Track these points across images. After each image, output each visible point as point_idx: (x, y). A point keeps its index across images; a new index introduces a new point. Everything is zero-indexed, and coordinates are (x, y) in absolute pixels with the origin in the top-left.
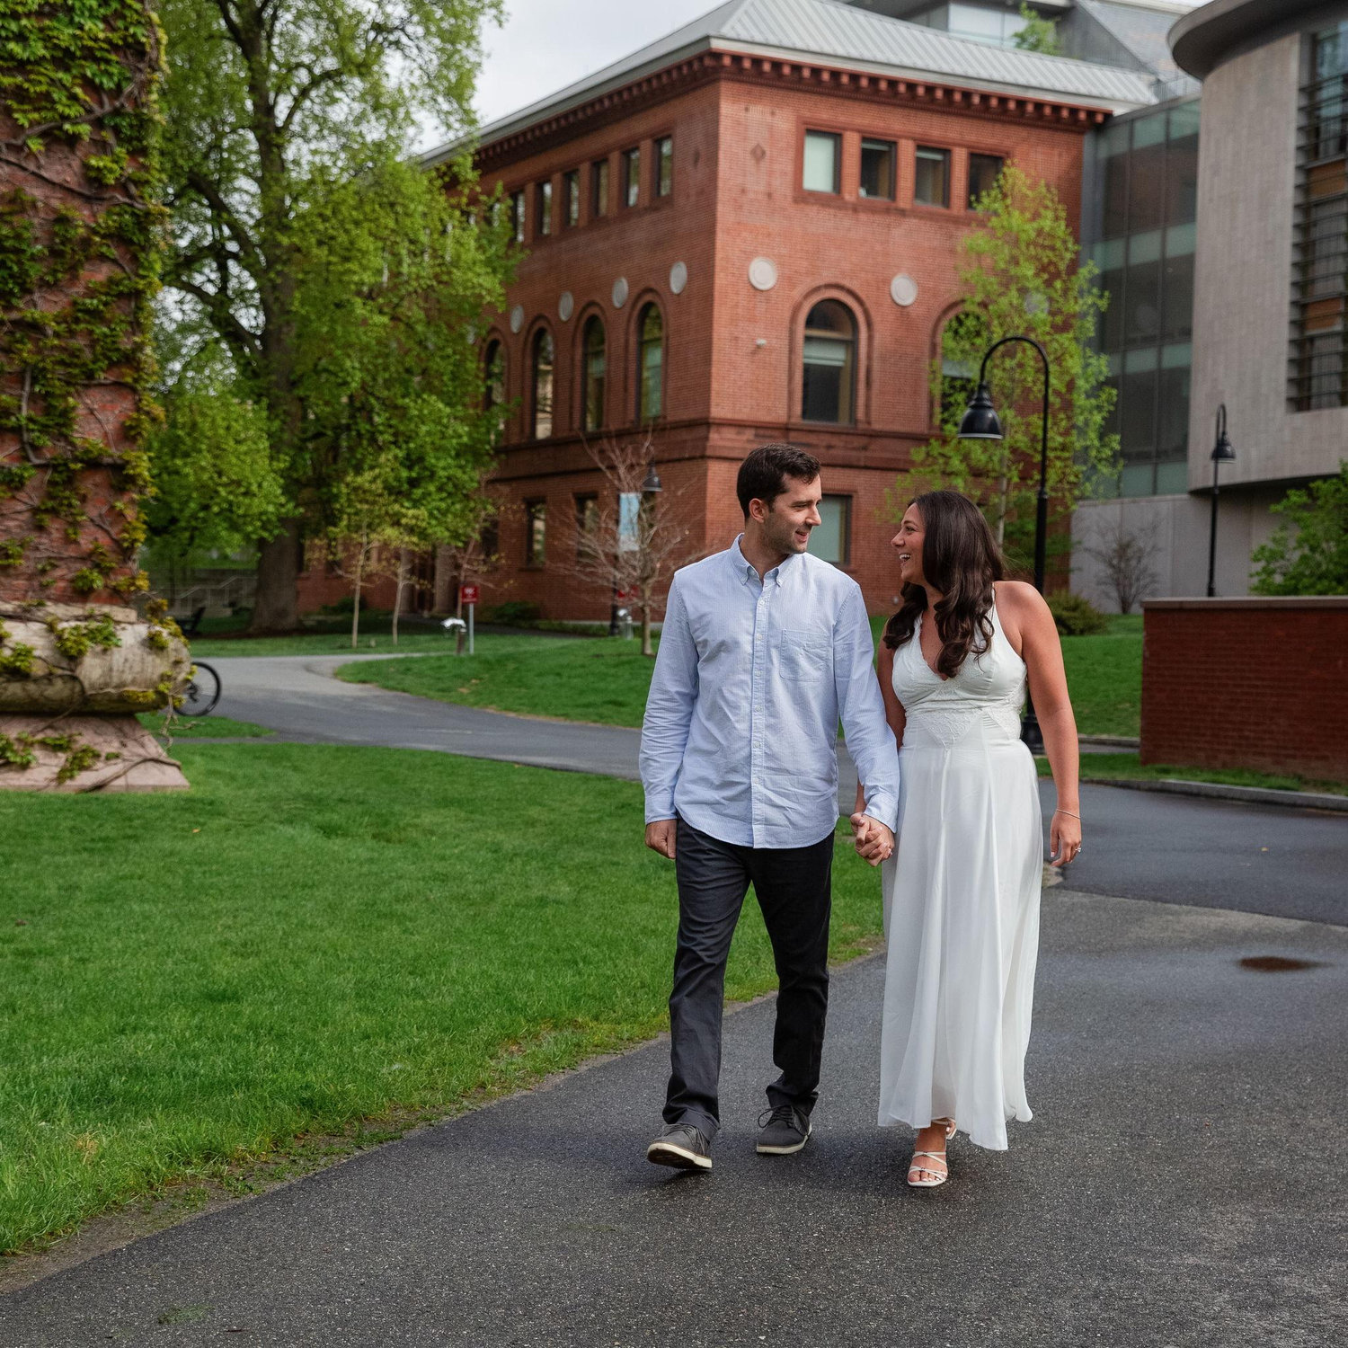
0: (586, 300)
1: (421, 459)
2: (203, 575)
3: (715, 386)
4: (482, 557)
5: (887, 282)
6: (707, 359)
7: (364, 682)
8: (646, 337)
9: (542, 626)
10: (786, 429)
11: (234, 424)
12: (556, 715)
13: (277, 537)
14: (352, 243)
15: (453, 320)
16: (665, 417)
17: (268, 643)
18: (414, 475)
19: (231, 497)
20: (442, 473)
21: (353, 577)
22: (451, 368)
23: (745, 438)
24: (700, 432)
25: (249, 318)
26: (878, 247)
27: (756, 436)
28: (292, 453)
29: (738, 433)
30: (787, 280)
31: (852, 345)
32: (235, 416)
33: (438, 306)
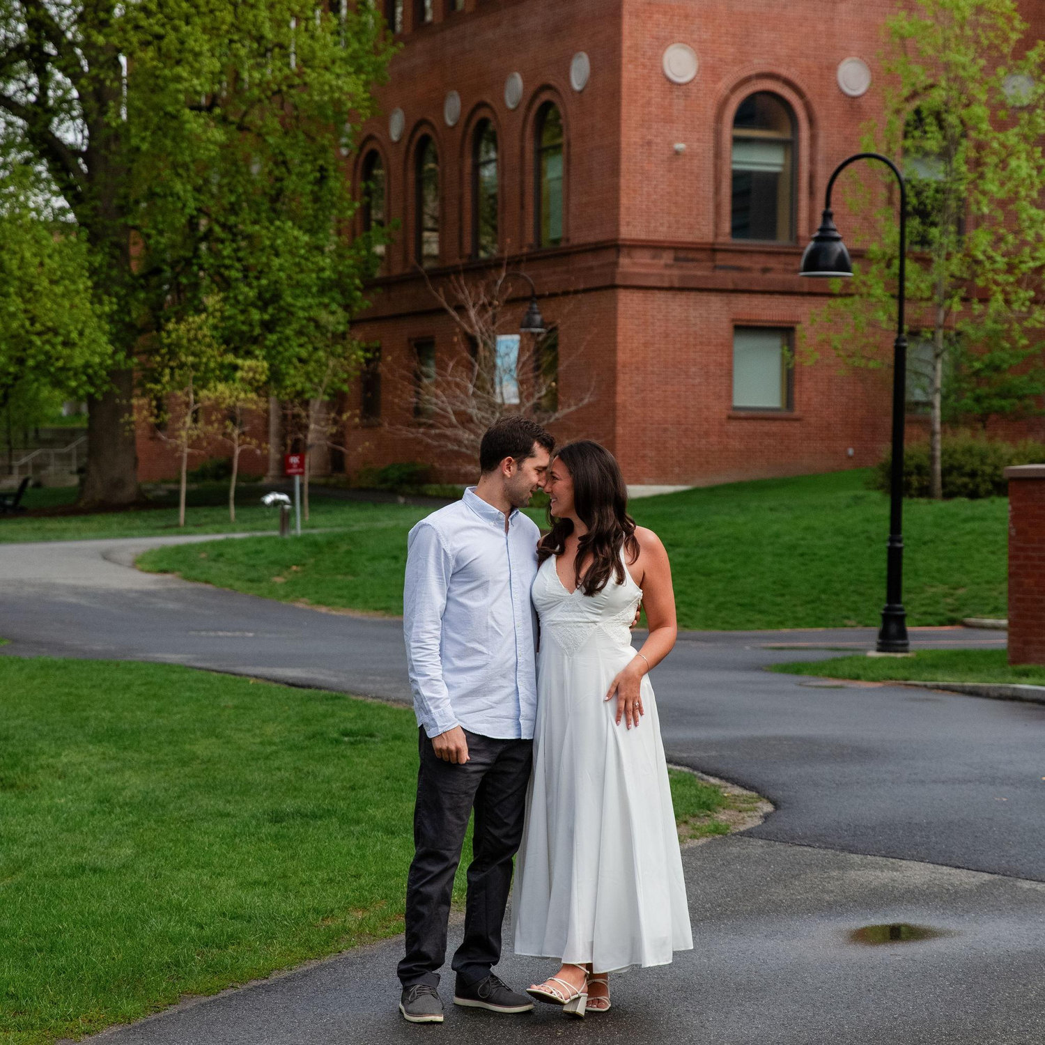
0: (476, 100)
1: (277, 297)
2: (49, 436)
3: (624, 201)
4: (333, 415)
5: (833, 68)
6: (615, 170)
7: (165, 571)
8: (546, 142)
9: (430, 492)
10: (713, 250)
11: (47, 261)
12: (376, 609)
13: (106, 395)
14: (182, 43)
15: (313, 128)
16: (568, 240)
17: (98, 520)
18: (266, 317)
19: (47, 347)
20: (301, 314)
21: (179, 442)
22: (309, 188)
23: (662, 262)
24: (608, 256)
25: (71, 133)
26: (821, 27)
27: (676, 259)
28: (123, 292)
29: (654, 258)
30: (709, 70)
31: (790, 146)
32: (48, 251)
33: (295, 113)
